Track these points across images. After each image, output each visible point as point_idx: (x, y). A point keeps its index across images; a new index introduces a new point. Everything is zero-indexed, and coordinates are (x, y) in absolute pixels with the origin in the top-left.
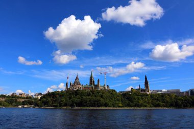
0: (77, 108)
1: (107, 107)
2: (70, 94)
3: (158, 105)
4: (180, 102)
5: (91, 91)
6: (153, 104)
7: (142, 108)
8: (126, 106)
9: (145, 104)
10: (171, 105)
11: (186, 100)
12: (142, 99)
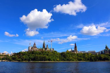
0: (31, 61)
1: (50, 61)
2: (29, 53)
3: (81, 60)
4: (93, 58)
5: (42, 52)
6: (78, 59)
7: (71, 61)
8: (62, 60)
9: (73, 59)
10: (88, 60)
11: (96, 57)
12: (72, 56)
